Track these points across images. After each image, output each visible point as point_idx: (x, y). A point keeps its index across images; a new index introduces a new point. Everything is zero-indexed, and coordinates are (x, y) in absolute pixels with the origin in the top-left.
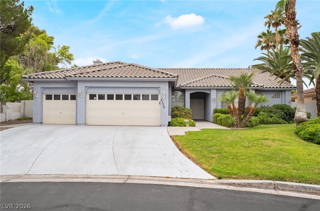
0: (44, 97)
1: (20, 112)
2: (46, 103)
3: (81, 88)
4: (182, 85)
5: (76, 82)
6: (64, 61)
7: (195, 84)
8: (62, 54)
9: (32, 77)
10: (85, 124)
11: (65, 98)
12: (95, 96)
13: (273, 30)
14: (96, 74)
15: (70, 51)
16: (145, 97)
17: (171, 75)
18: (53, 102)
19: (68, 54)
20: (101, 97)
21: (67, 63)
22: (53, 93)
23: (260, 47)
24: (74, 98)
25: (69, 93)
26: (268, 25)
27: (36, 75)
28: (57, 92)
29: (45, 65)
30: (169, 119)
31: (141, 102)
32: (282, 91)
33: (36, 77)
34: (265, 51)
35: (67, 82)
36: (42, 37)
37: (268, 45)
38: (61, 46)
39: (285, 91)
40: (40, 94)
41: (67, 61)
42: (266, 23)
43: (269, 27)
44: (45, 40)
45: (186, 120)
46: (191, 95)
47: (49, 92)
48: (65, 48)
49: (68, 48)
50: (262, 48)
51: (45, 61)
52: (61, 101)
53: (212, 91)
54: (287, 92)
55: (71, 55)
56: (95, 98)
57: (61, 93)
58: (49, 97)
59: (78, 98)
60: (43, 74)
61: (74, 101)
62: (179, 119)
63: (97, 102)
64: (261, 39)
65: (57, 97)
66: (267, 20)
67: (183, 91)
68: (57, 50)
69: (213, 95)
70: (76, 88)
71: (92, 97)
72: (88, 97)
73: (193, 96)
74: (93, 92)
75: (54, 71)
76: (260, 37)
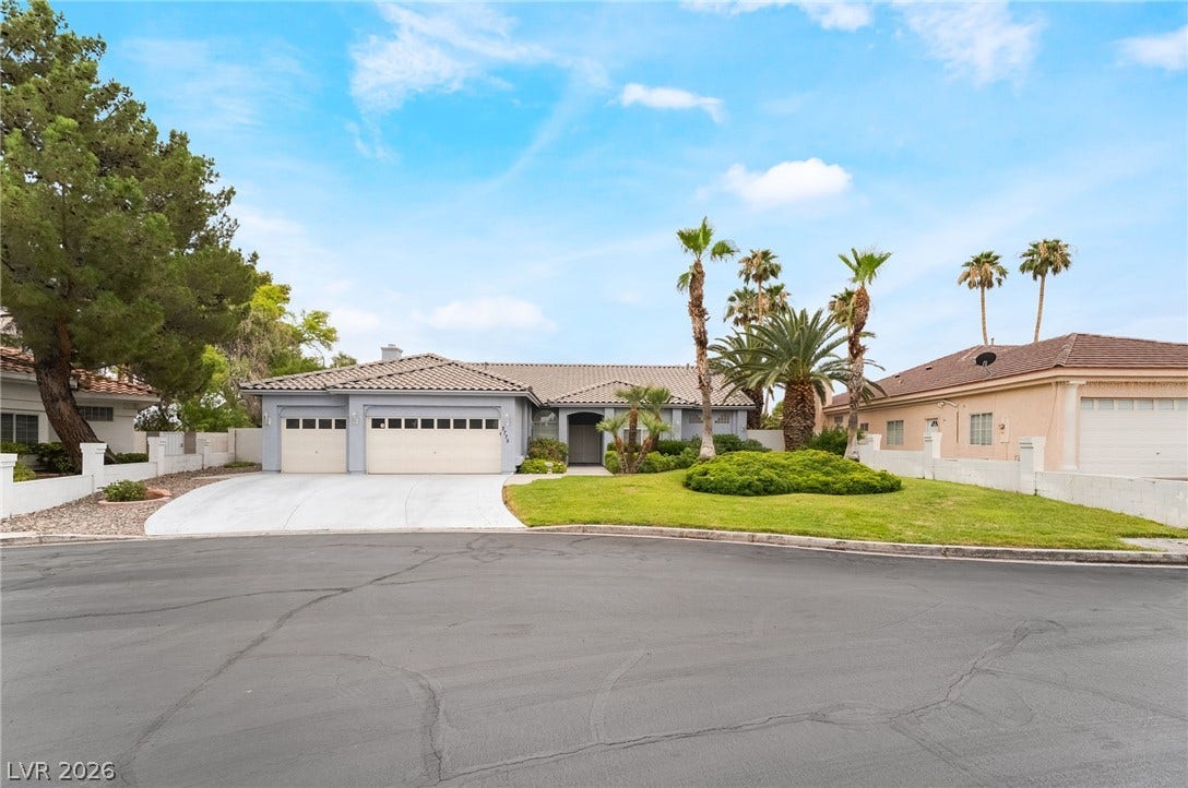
0: (284, 423)
1: (227, 451)
2: (288, 434)
3: (355, 409)
4: (552, 399)
5: (345, 398)
6: (316, 343)
7: (575, 399)
8: (312, 328)
9: (259, 387)
10: (365, 472)
11: (325, 424)
12: (383, 421)
13: (753, 285)
14: (384, 383)
15: (331, 323)
16: (476, 424)
17: (519, 386)
18: (301, 432)
19: (324, 328)
20: (395, 424)
21: (322, 348)
22: (301, 416)
23: (732, 319)
24: (341, 424)
25: (333, 417)
26: (744, 277)
27: (267, 383)
28: (309, 415)
29: (273, 351)
30: (520, 460)
31: (468, 432)
32: (732, 411)
33: (268, 387)
34: (741, 329)
35: (329, 396)
36: (264, 292)
37: (746, 316)
38: (308, 311)
39: (737, 411)
40: (275, 418)
41: (323, 343)
42: (741, 273)
43: (747, 280)
44: (272, 298)
45: (549, 464)
46: (571, 418)
47: (293, 415)
48: (319, 317)
49: (325, 315)
50: (737, 322)
51: (273, 344)
52: (317, 430)
53: (606, 410)
54: (739, 413)
55: (332, 331)
56: (382, 425)
57: (317, 416)
58: (292, 424)
59: (349, 424)
60: (280, 381)
61: (342, 432)
62: (537, 462)
63: (386, 432)
64: (733, 304)
65: (309, 424)
66: (742, 266)
67: (556, 410)
68: (300, 321)
69: (609, 415)
70: (345, 407)
71: (377, 423)
72: (369, 423)
73: (573, 420)
74: (378, 414)
75: (301, 375)
76: (732, 299)
